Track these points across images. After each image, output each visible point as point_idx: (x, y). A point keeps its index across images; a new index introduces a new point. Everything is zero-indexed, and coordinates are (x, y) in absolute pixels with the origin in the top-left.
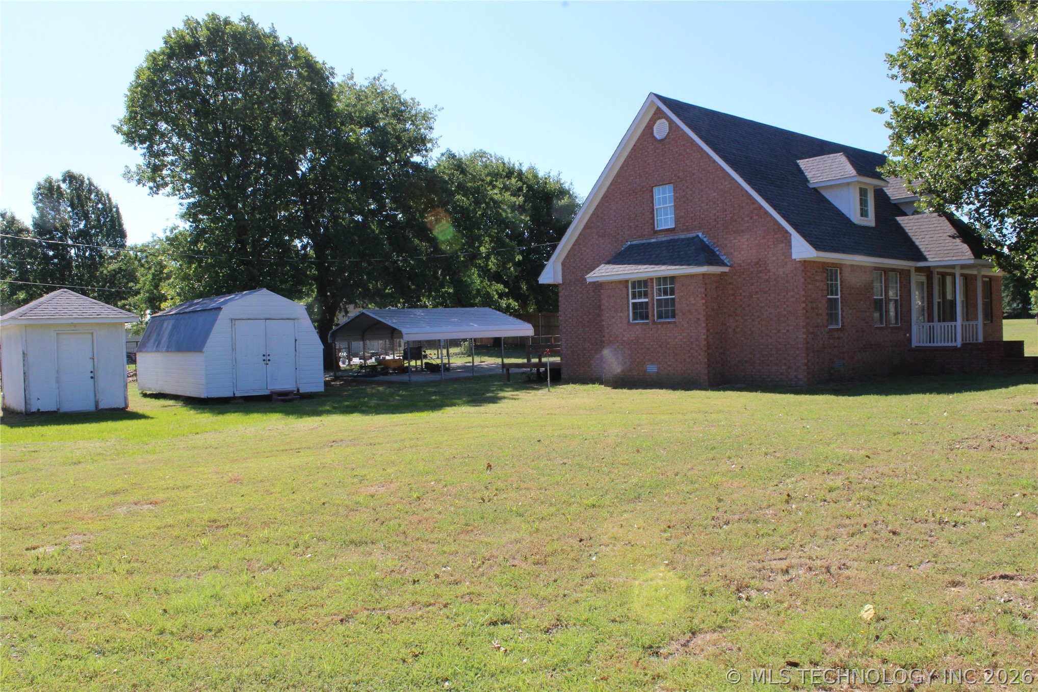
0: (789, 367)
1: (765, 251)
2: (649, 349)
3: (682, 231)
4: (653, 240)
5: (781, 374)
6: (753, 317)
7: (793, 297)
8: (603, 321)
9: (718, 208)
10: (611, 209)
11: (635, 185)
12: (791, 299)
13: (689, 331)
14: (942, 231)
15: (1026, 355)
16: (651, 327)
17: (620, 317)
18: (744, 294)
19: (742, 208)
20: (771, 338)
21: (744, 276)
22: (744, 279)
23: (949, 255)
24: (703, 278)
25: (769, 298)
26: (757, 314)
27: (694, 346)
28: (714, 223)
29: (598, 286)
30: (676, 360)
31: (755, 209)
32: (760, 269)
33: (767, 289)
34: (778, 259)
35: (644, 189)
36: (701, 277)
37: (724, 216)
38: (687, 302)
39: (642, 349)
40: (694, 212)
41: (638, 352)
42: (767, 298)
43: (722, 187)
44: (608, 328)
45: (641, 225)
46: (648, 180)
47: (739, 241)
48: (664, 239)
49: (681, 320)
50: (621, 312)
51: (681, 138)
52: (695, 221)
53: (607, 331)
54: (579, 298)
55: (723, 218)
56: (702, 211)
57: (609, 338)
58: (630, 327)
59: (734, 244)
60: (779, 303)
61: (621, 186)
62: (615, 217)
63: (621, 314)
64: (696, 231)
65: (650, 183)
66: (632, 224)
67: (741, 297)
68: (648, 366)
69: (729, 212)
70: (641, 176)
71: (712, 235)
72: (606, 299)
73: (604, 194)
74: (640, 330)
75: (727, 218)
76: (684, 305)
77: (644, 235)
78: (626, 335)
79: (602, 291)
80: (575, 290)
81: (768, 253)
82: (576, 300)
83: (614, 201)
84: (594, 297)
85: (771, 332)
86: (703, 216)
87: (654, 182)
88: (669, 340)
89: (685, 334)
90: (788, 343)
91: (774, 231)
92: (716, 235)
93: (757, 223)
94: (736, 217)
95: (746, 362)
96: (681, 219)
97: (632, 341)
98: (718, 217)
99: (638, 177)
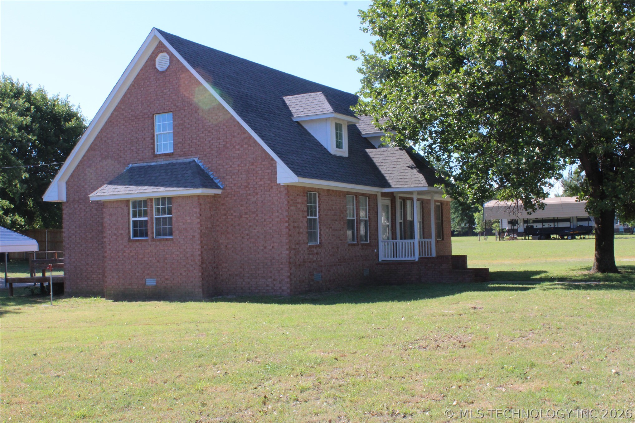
0: (274, 280)
1: (254, 176)
2: (147, 264)
3: (180, 156)
4: (153, 164)
5: (268, 285)
6: (242, 235)
7: (278, 217)
8: (105, 237)
9: (213, 136)
10: (114, 133)
11: (137, 113)
12: (276, 220)
13: (185, 248)
14: (403, 162)
15: (469, 267)
16: (150, 243)
17: (121, 234)
18: (235, 214)
20: (259, 253)
21: (235, 198)
22: (235, 201)
23: (408, 183)
24: (199, 199)
25: (257, 218)
26: (247, 232)
27: (190, 261)
28: (209, 150)
29: (101, 205)
30: (173, 274)
31: (245, 138)
32: (249, 192)
33: (255, 210)
34: (264, 183)
35: (146, 116)
36: (197, 198)
37: (218, 144)
38: (184, 221)
39: (142, 264)
40: (191, 139)
41: (138, 267)
42: (255, 218)
43: (216, 117)
44: (109, 245)
45: (142, 149)
46: (149, 108)
47: (231, 167)
48: (163, 163)
49: (178, 237)
50: (122, 229)
51: (180, 71)
52: (192, 147)
53: (109, 247)
54: (82, 215)
55: (217, 145)
56: (198, 138)
57: (110, 254)
58: (131, 244)
59: (227, 168)
60: (265, 222)
61: (124, 112)
62: (118, 140)
63: (122, 232)
64: (192, 157)
65: (151, 110)
66: (134, 148)
67: (232, 217)
68: (147, 280)
69: (222, 141)
70: (143, 104)
71: (206, 161)
72: (108, 217)
73: (108, 119)
74: (140, 246)
75: (220, 146)
76: (181, 224)
77: (145, 159)
78: (126, 252)
79: (104, 210)
80: (79, 208)
81: (256, 178)
82: (79, 218)
83: (117, 126)
84: (96, 215)
85: (258, 248)
86: (199, 143)
87: (155, 110)
88: (167, 256)
89: (181, 250)
90: (274, 258)
91: (262, 158)
92: (211, 160)
93: (247, 151)
94: (228, 145)
95: (237, 275)
96: (179, 145)
97: (132, 256)
98: (212, 144)
99: (140, 105)
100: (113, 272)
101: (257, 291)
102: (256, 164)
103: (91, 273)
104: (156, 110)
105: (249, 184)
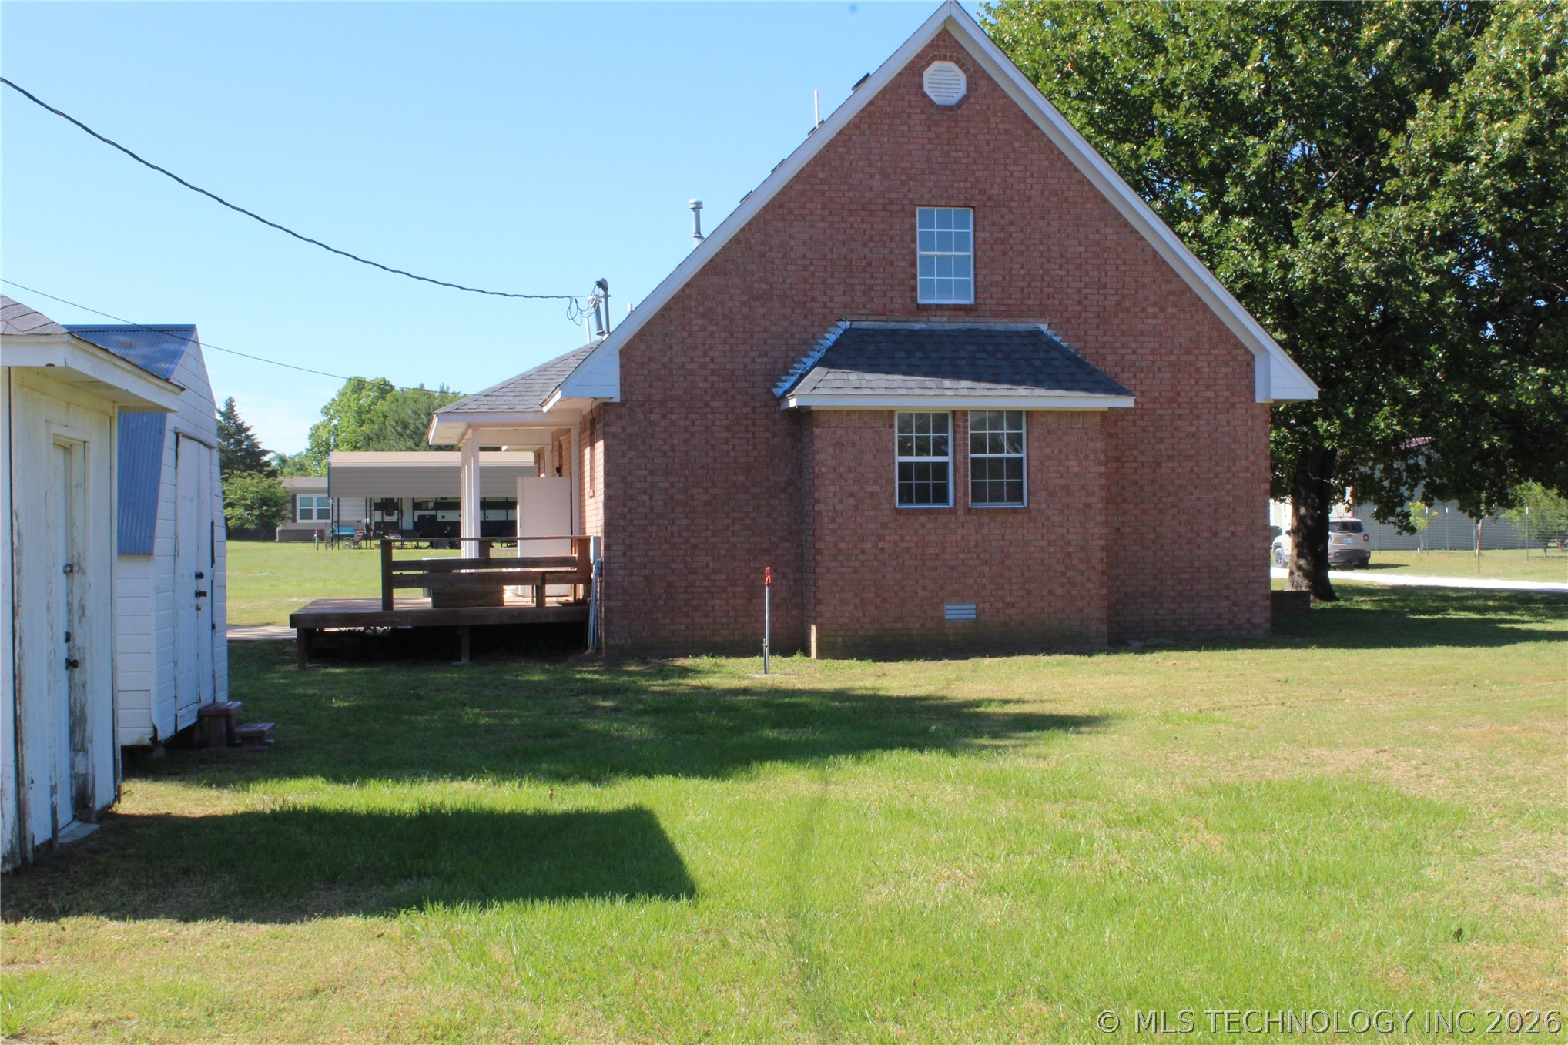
0: (1235, 604)
1: (1190, 377)
2: (953, 568)
3: (994, 316)
4: (918, 326)
5: (1219, 616)
6: (1160, 506)
7: (1247, 469)
8: (818, 501)
9: (1087, 279)
10: (792, 237)
11: (868, 195)
12: (1243, 475)
13: (1064, 531)
16: (962, 519)
17: (872, 494)
18: (1141, 459)
19: (1144, 286)
20: (1199, 547)
21: (1142, 424)
22: (1143, 429)
24: (1102, 421)
25: (1196, 469)
26: (1171, 500)
27: (1075, 562)
28: (1078, 308)
29: (803, 416)
30: (1029, 592)
31: (1169, 293)
32: (1178, 411)
33: (1193, 452)
34: (1217, 396)
35: (895, 208)
36: (1098, 419)
37: (1102, 297)
38: (1061, 469)
39: (936, 569)
40: (1027, 279)
41: (924, 577)
42: (1192, 470)
43: (1098, 237)
44: (833, 520)
45: (884, 288)
46: (906, 189)
47: (1134, 352)
48: (947, 326)
49: (1044, 506)
50: (876, 483)
51: (999, 114)
52: (1030, 298)
53: (832, 526)
54: (675, 442)
55: (1098, 301)
56: (1047, 278)
57: (835, 544)
58: (902, 519)
59: (1123, 356)
60: (1217, 480)
61: (826, 188)
62: (805, 257)
63: (877, 488)
64: (1030, 320)
65: (911, 196)
66: (856, 281)
67: (1136, 465)
68: (947, 607)
69: (1112, 292)
70: (885, 176)
71: (1070, 332)
72: (830, 450)
73: (773, 199)
74: (929, 526)
75: (1107, 303)
76: (1053, 475)
77: (891, 311)
78: (888, 538)
79: (817, 431)
80: (663, 423)
81: (1197, 383)
82: (667, 448)
83: (804, 219)
84: (727, 444)
85: (1198, 534)
86: (1051, 290)
87: (922, 197)
88: (1012, 549)
89: (1053, 537)
90: (1235, 558)
91: (1210, 340)
92: (1082, 333)
93: (1174, 322)
94: (1127, 303)
95: (1143, 595)
96: (993, 289)
97: (907, 550)
98: (1086, 298)
99: (877, 177)
100: (843, 590)
101: (1193, 628)
102: (1196, 352)
103: (706, 596)
104: (927, 196)
105: (1179, 394)
